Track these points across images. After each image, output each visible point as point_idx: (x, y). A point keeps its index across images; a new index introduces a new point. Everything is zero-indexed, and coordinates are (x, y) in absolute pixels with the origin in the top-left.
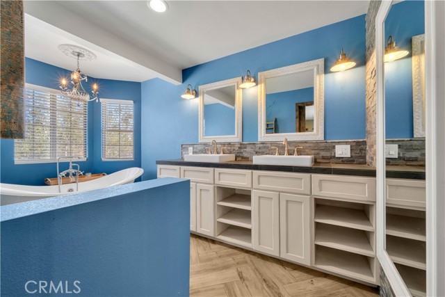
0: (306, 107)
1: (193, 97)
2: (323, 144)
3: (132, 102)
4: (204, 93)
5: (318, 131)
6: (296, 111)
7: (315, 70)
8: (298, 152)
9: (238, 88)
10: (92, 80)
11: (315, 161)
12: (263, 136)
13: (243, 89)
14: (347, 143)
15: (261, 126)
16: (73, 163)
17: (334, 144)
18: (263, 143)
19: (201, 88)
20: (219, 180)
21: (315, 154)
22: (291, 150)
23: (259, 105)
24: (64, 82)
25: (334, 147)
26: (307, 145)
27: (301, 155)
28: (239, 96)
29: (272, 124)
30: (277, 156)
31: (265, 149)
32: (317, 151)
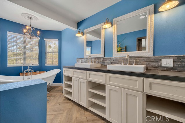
0: (143, 40)
1: (81, 35)
2: (153, 58)
3: (57, 40)
4: (86, 33)
5: (149, 50)
6: (137, 42)
7: (148, 12)
8: (136, 63)
9: (102, 29)
10: (37, 29)
11: (147, 69)
12: (115, 54)
13: (105, 29)
14: (170, 57)
15: (114, 48)
16: (30, 66)
17: (160, 58)
18: (115, 58)
19: (85, 31)
20: (89, 78)
21: (147, 64)
22: (131, 62)
23: (113, 37)
24: (25, 31)
25: (160, 60)
26: (142, 59)
27: (138, 64)
28: (103, 33)
29: (124, 49)
30: (123, 65)
31: (116, 61)
32: (148, 63)
